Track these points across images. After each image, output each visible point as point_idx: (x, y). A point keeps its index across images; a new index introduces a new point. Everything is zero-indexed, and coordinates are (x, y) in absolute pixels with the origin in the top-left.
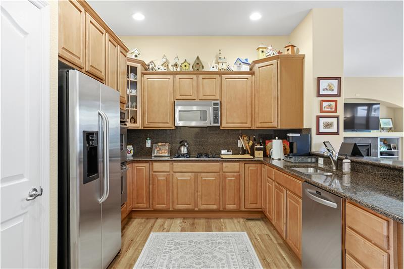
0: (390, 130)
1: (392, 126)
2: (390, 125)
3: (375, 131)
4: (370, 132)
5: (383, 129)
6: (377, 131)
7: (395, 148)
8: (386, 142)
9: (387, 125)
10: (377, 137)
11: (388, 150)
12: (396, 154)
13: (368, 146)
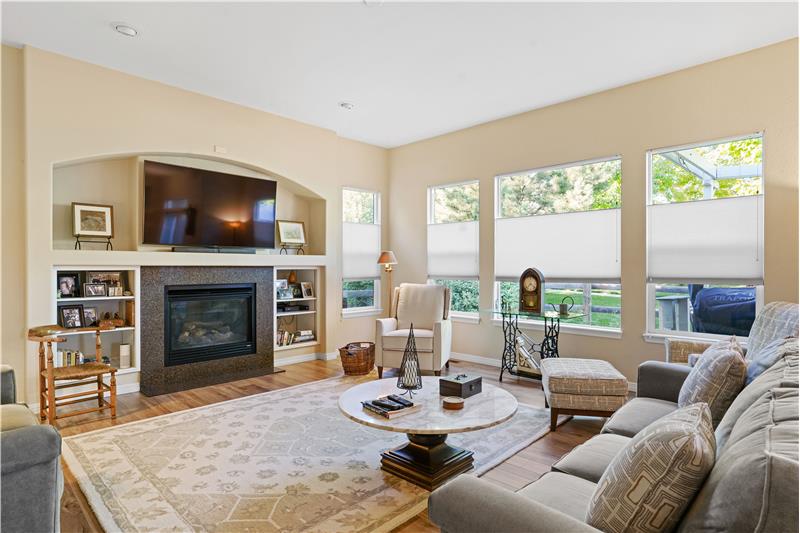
0: (299, 250)
1: (302, 241)
2: (299, 238)
3: (268, 250)
4: (254, 253)
5: (285, 247)
6: (272, 250)
7: (309, 292)
8: (293, 279)
9: (293, 237)
10: (272, 267)
11: (295, 297)
12: (311, 306)
13: (250, 289)
